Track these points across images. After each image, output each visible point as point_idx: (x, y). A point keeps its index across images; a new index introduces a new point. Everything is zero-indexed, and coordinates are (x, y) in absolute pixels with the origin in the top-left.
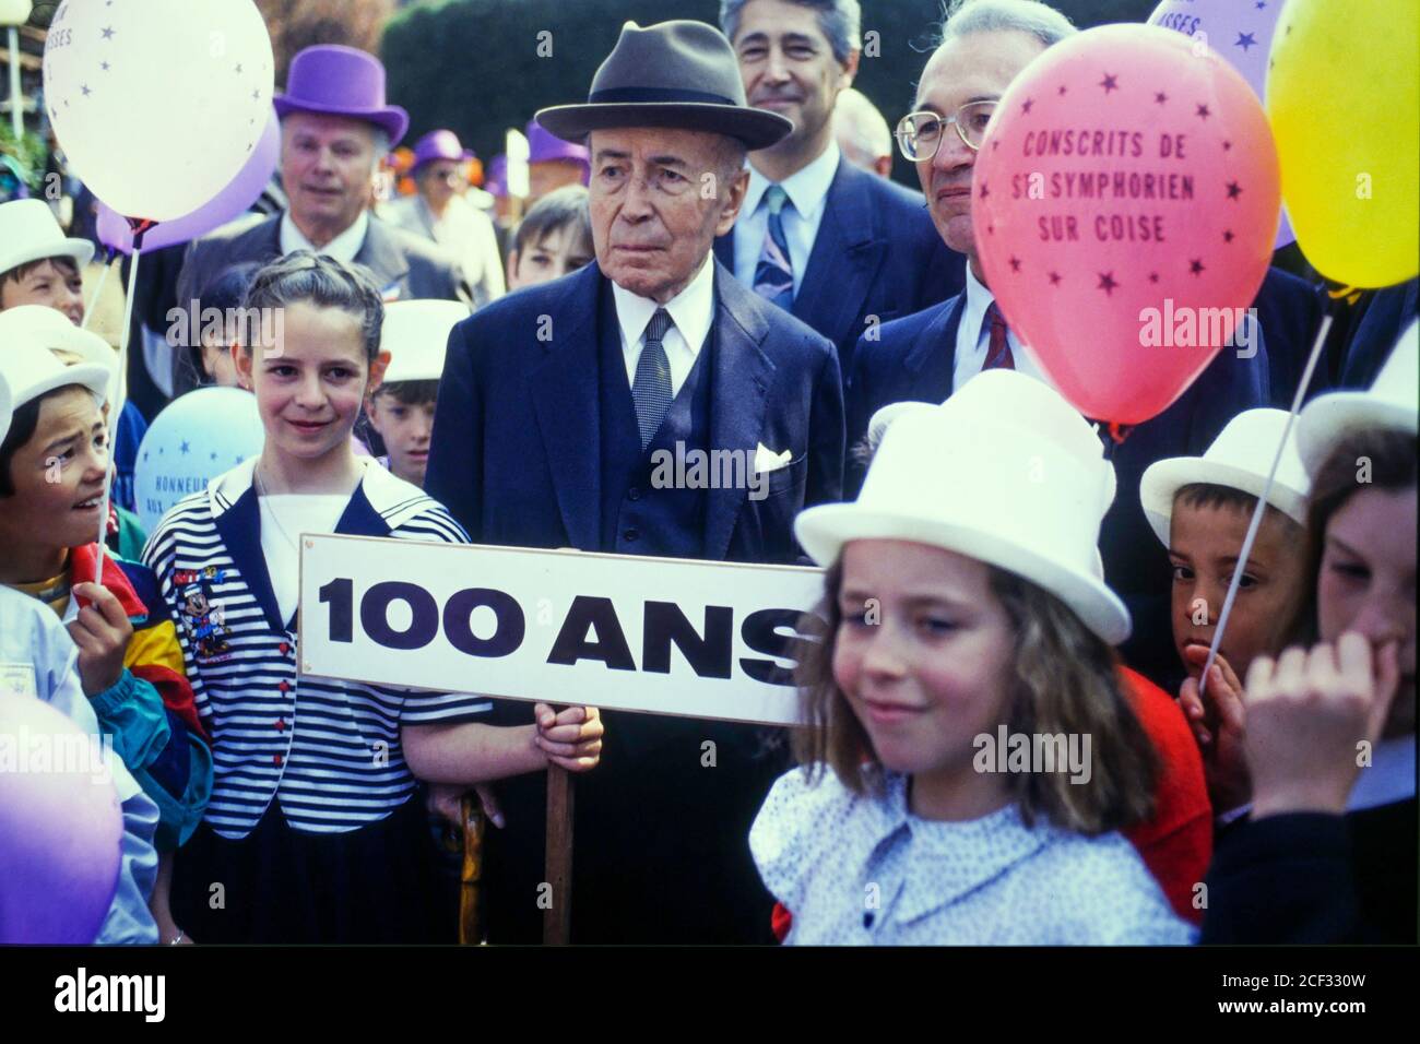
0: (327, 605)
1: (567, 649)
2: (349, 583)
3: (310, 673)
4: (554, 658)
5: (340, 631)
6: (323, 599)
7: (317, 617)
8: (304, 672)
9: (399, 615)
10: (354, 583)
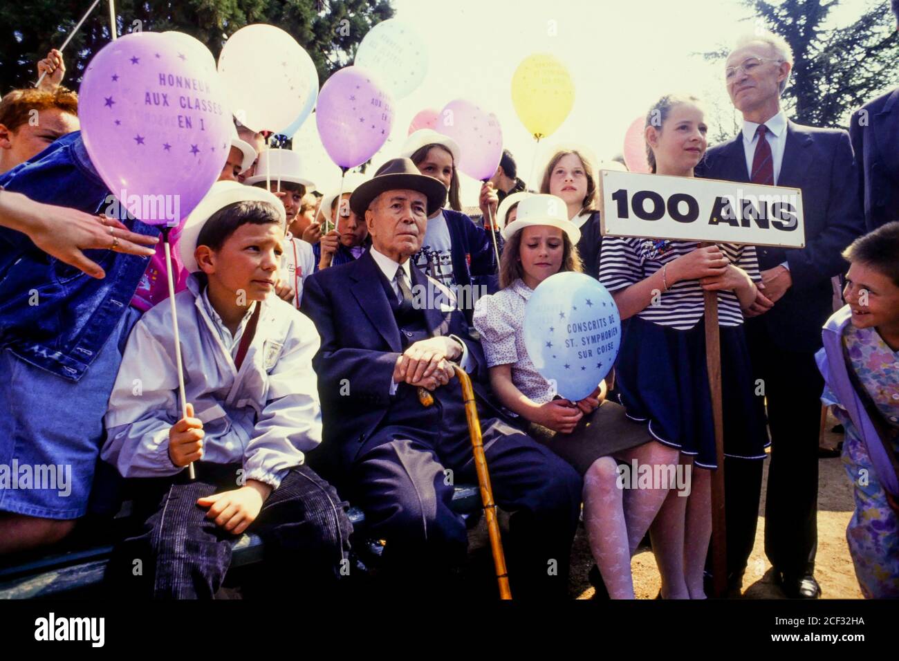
0: (616, 201)
1: (716, 218)
2: (625, 191)
3: (609, 233)
4: (711, 222)
5: (623, 213)
6: (614, 199)
7: (611, 207)
8: (606, 233)
9: (648, 205)
10: (628, 191)
